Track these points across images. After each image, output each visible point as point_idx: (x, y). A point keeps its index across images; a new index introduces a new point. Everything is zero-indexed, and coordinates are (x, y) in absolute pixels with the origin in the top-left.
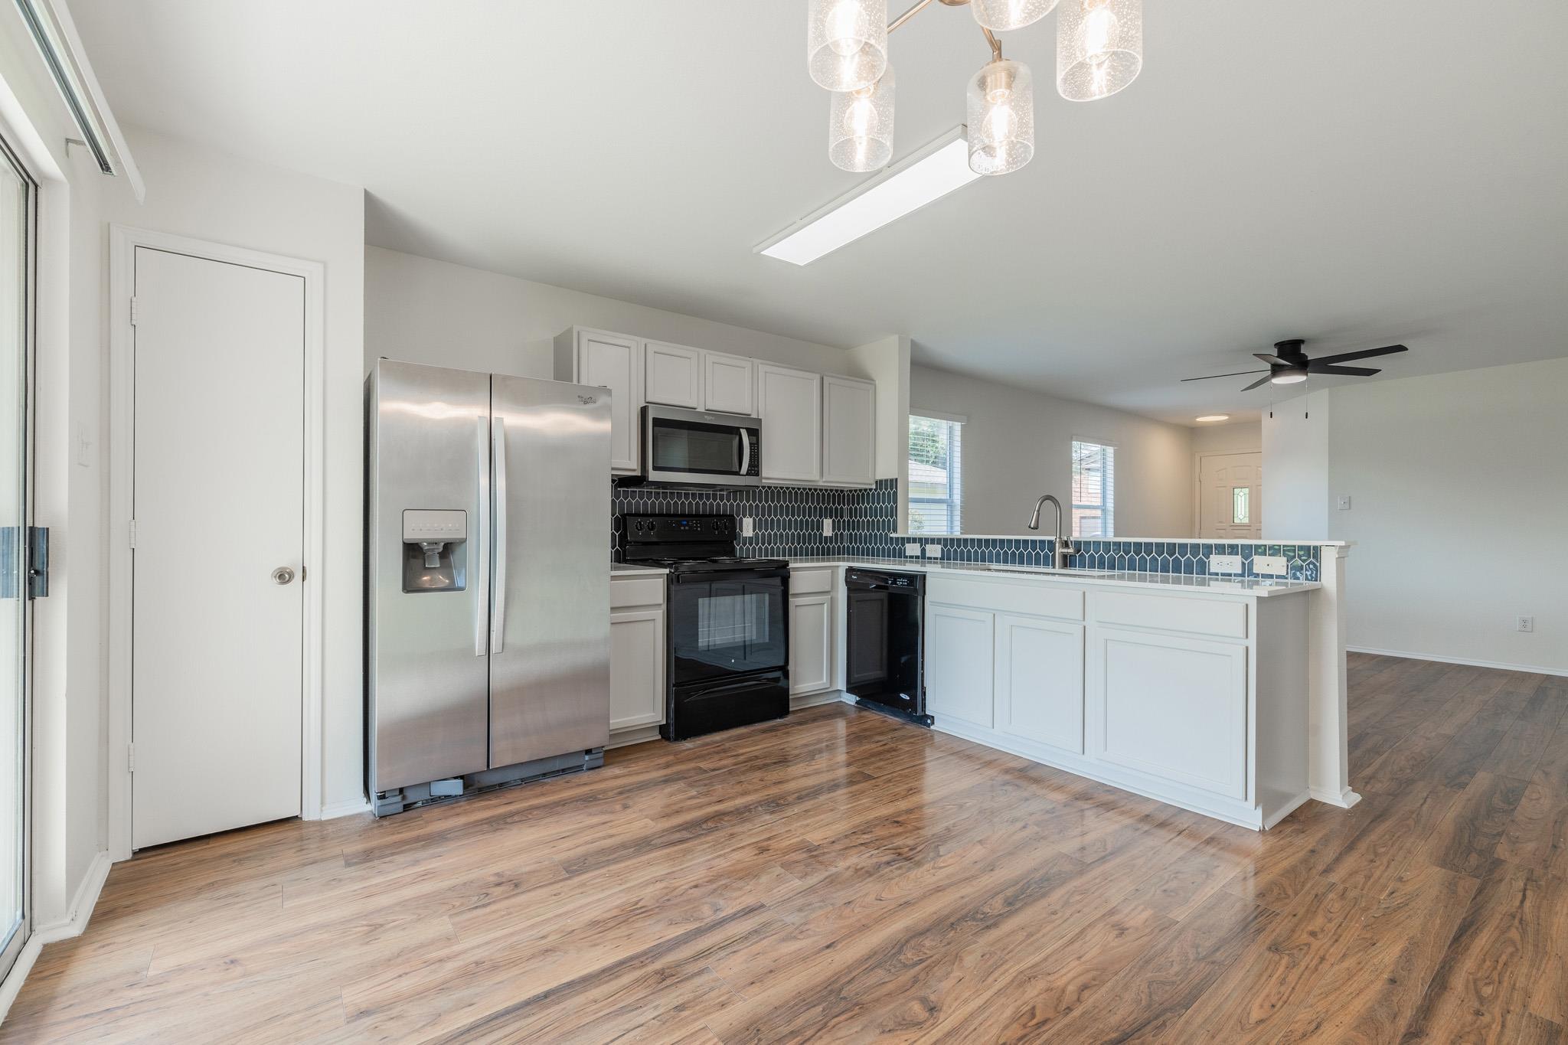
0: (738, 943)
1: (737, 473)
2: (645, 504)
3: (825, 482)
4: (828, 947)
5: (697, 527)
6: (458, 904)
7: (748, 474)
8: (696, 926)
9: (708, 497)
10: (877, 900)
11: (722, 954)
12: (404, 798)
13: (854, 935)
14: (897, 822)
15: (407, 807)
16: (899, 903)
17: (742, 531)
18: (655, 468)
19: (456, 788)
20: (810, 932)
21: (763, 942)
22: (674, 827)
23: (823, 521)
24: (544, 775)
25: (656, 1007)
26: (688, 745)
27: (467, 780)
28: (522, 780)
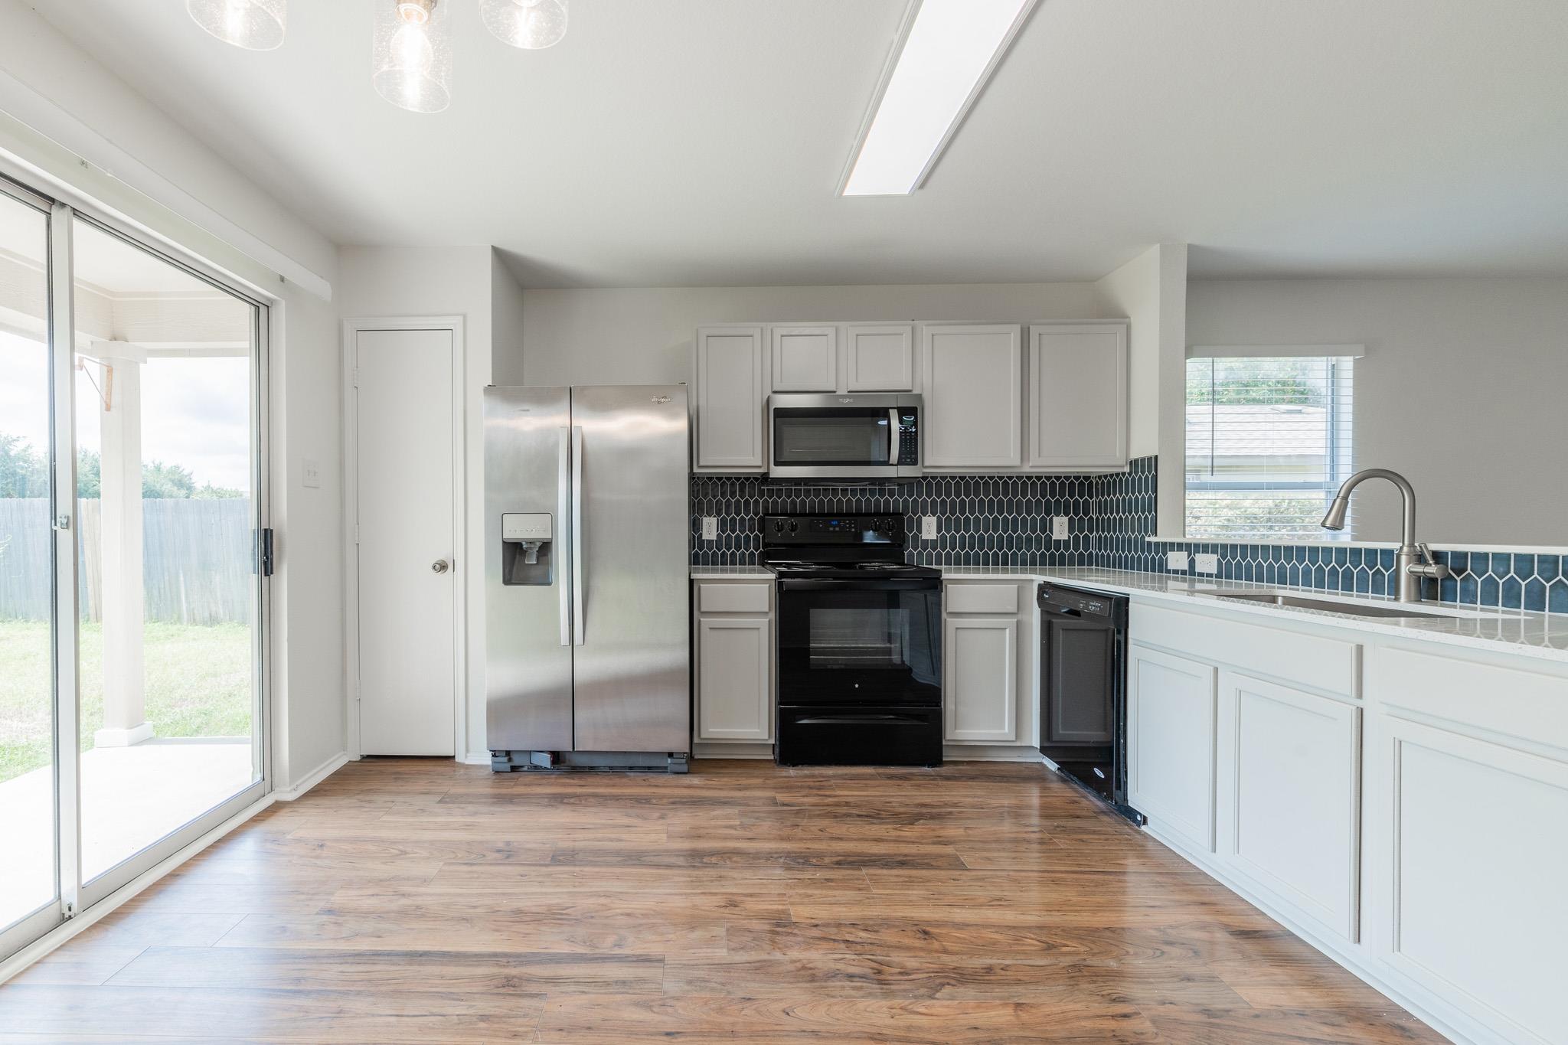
0: (595, 986)
1: (886, 463)
2: (793, 503)
3: (1031, 467)
4: (668, 1034)
5: (850, 527)
6: (459, 856)
7: (900, 463)
8: (584, 952)
9: (872, 492)
10: (784, 1011)
11: (573, 988)
12: (510, 760)
13: (709, 1036)
14: (925, 933)
15: (514, 769)
16: (804, 1028)
17: (921, 533)
18: (777, 464)
19: (545, 761)
20: (670, 1010)
21: (617, 996)
22: (679, 851)
23: (1051, 520)
24: (631, 768)
25: (471, 1006)
26: (792, 772)
27: (557, 757)
28: (611, 768)
